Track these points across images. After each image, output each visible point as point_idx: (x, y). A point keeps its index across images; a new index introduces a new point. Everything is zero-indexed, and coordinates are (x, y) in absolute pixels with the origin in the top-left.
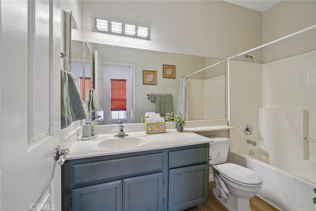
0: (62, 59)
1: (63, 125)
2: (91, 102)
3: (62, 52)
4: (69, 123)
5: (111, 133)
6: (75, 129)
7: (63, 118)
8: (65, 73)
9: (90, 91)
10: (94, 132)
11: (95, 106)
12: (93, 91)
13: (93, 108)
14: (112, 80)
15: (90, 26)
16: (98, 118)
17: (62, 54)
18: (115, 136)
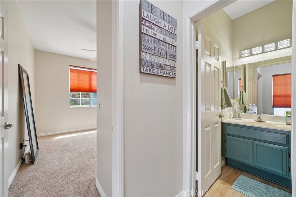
0: (222, 83)
1: (222, 108)
2: (241, 99)
3: (222, 80)
4: (224, 108)
5: (252, 119)
6: (229, 113)
7: (222, 106)
8: (223, 89)
9: (241, 92)
10: (240, 116)
11: (244, 102)
12: (243, 92)
13: (243, 103)
14: (273, 76)
15: (238, 55)
16: (249, 111)
17: (222, 81)
18: (254, 121)
